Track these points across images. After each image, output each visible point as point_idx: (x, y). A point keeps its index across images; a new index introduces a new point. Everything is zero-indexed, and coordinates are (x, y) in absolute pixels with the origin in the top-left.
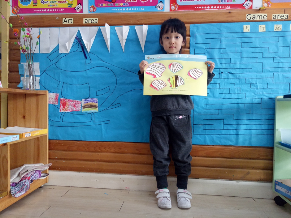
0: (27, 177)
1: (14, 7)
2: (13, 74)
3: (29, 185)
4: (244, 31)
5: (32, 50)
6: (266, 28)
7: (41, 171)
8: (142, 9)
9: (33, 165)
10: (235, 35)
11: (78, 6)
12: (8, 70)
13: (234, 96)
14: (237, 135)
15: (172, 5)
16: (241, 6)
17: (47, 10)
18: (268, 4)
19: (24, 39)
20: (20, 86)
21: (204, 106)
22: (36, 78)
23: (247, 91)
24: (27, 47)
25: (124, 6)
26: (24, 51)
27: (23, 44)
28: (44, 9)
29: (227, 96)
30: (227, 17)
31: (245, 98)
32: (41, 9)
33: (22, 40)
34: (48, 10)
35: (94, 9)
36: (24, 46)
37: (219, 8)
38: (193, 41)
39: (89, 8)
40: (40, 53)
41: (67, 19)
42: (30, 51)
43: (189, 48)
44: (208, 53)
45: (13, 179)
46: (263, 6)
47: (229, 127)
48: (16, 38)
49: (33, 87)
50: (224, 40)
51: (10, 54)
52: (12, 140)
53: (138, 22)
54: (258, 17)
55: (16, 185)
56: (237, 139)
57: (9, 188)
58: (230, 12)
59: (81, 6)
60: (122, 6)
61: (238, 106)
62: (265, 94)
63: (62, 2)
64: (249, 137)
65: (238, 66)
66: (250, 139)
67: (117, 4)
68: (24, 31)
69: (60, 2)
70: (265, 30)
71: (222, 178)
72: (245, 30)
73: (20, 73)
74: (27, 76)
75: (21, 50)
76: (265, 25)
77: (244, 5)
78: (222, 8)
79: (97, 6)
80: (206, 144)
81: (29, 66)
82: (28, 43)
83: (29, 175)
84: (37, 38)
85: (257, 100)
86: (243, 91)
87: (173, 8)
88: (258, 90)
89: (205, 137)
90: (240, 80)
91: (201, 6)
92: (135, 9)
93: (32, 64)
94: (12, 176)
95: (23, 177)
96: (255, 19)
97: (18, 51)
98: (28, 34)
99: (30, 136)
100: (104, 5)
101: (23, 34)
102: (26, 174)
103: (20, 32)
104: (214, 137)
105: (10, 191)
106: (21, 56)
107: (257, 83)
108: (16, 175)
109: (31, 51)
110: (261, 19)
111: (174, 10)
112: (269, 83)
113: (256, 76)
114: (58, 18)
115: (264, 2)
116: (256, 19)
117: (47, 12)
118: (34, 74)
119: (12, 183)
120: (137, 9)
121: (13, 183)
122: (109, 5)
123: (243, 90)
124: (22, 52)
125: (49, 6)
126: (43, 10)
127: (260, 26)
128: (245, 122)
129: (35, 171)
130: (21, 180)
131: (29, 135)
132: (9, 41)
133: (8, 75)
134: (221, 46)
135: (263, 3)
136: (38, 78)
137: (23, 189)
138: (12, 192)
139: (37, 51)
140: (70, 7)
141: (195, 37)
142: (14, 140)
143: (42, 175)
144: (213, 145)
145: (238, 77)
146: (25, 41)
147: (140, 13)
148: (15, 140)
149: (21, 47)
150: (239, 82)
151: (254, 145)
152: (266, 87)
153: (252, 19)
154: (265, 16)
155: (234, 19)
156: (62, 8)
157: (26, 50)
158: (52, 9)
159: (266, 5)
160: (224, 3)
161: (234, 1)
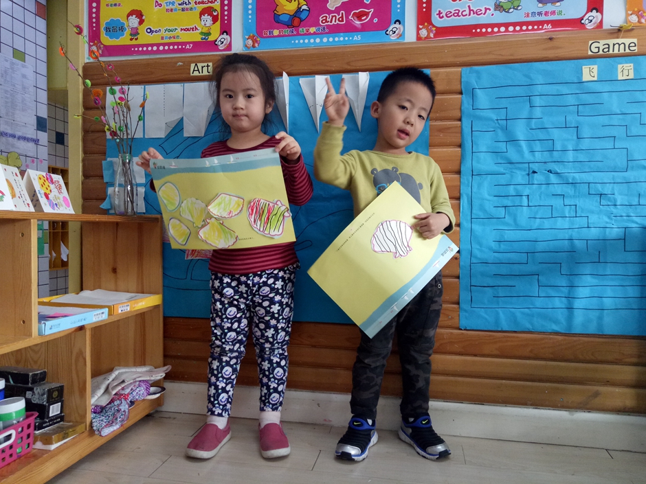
0: (122, 395)
1: (92, 44)
2: (91, 181)
3: (127, 411)
4: (584, 80)
5: (129, 132)
6: (635, 70)
7: (151, 382)
8: (357, 38)
9: (134, 370)
10: (564, 89)
11: (222, 36)
12: (81, 174)
13: (560, 223)
14: (570, 308)
15: (421, 27)
16: (577, 23)
17: (158, 48)
18: (640, 17)
19: (113, 109)
20: (105, 205)
21: (494, 245)
22: (139, 189)
23: (592, 212)
24: (120, 127)
25: (318, 34)
26: (114, 134)
27: (111, 119)
28: (152, 45)
29: (547, 224)
30: (546, 49)
31: (588, 227)
32: (147, 45)
33: (109, 111)
34: (161, 48)
35: (255, 41)
36: (113, 124)
37: (527, 30)
38: (469, 104)
39: (245, 40)
40: (146, 137)
41: (200, 65)
42: (125, 135)
43: (460, 120)
44: (502, 129)
45: (97, 398)
46: (626, 21)
47: (552, 292)
48: (98, 108)
49: (133, 209)
50: (537, 101)
51: (84, 141)
52: (95, 319)
53: (349, 67)
54: (617, 46)
55: (101, 412)
56: (570, 318)
57: (90, 416)
58: (551, 39)
59: (228, 37)
60: (315, 33)
61: (572, 245)
62: (635, 219)
63: (188, 30)
64: (597, 313)
65: (570, 156)
66: (600, 318)
67: (302, 30)
68: (113, 93)
69: (185, 30)
70: (631, 76)
71: (537, 404)
72: (586, 77)
73: (106, 180)
74: (120, 185)
75: (108, 133)
76: (632, 65)
77: (583, 22)
78: (533, 29)
79: (260, 34)
80: (500, 329)
81: (124, 164)
82: (122, 118)
83: (127, 391)
84: (140, 106)
85: (615, 232)
86: (582, 212)
87: (424, 33)
88: (617, 208)
89: (498, 313)
90: (575, 187)
91: (486, 26)
92: (342, 39)
93: (129, 161)
94: (93, 392)
95: (115, 394)
96: (608, 51)
97: (101, 134)
98: (121, 99)
99: (128, 310)
100: (276, 32)
101: (110, 100)
102: (120, 388)
103: (105, 94)
104: (518, 313)
105: (91, 423)
106: (107, 144)
107: (616, 193)
108: (102, 391)
109: (127, 134)
110: (622, 51)
111: (426, 38)
112: (642, 193)
113: (613, 178)
114: (180, 64)
115: (630, 12)
116: (611, 52)
117: (158, 52)
118: (134, 182)
119: (93, 407)
120: (346, 39)
121: (96, 406)
122: (287, 31)
123: (582, 210)
124: (109, 136)
125: (162, 38)
126: (150, 48)
127: (620, 66)
128: (589, 280)
129: (138, 383)
130: (112, 401)
131: (125, 308)
132: (84, 114)
133: (82, 183)
134: (531, 112)
135: (627, 15)
136: (142, 190)
137: (116, 419)
138: (95, 424)
139: (139, 135)
140: (204, 39)
141: (473, 96)
142: (97, 320)
143: (152, 389)
144: (515, 332)
145: (571, 181)
146: (115, 114)
147: (352, 47)
148: (101, 319)
149: (107, 127)
150: (573, 192)
151: (608, 331)
152: (635, 202)
153: (601, 52)
154: (633, 45)
155: (560, 53)
156: (189, 43)
157: (118, 132)
158: (169, 44)
159: (634, 19)
160: (538, 18)
161: (560, 13)
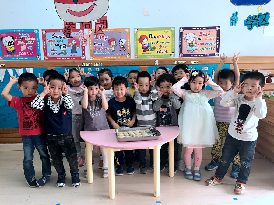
6: (92, 70)
15: (45, 57)
30: (73, 64)
35: (2, 58)
37: (69, 59)
53: (28, 67)
60: (18, 57)
67: (15, 56)
77: (81, 58)
91: (60, 57)
100: (8, 56)
115: (91, 56)
116: (87, 65)
120: (27, 59)
122: (11, 56)
127: (89, 69)
153: (84, 65)
154: (91, 64)
155: (76, 65)
160: (71, 56)
161: (76, 55)
